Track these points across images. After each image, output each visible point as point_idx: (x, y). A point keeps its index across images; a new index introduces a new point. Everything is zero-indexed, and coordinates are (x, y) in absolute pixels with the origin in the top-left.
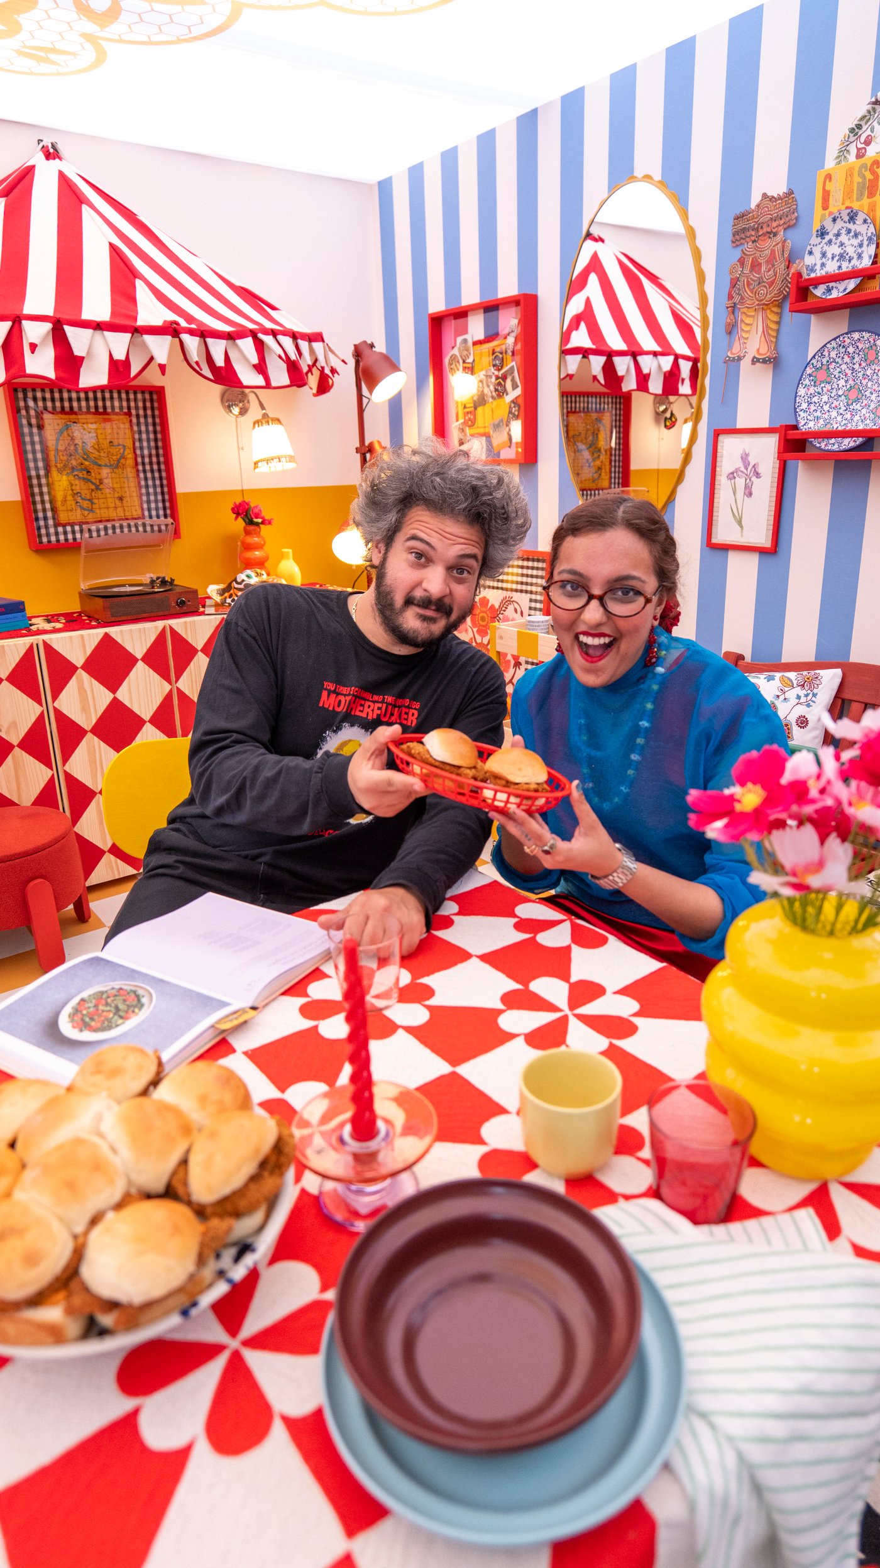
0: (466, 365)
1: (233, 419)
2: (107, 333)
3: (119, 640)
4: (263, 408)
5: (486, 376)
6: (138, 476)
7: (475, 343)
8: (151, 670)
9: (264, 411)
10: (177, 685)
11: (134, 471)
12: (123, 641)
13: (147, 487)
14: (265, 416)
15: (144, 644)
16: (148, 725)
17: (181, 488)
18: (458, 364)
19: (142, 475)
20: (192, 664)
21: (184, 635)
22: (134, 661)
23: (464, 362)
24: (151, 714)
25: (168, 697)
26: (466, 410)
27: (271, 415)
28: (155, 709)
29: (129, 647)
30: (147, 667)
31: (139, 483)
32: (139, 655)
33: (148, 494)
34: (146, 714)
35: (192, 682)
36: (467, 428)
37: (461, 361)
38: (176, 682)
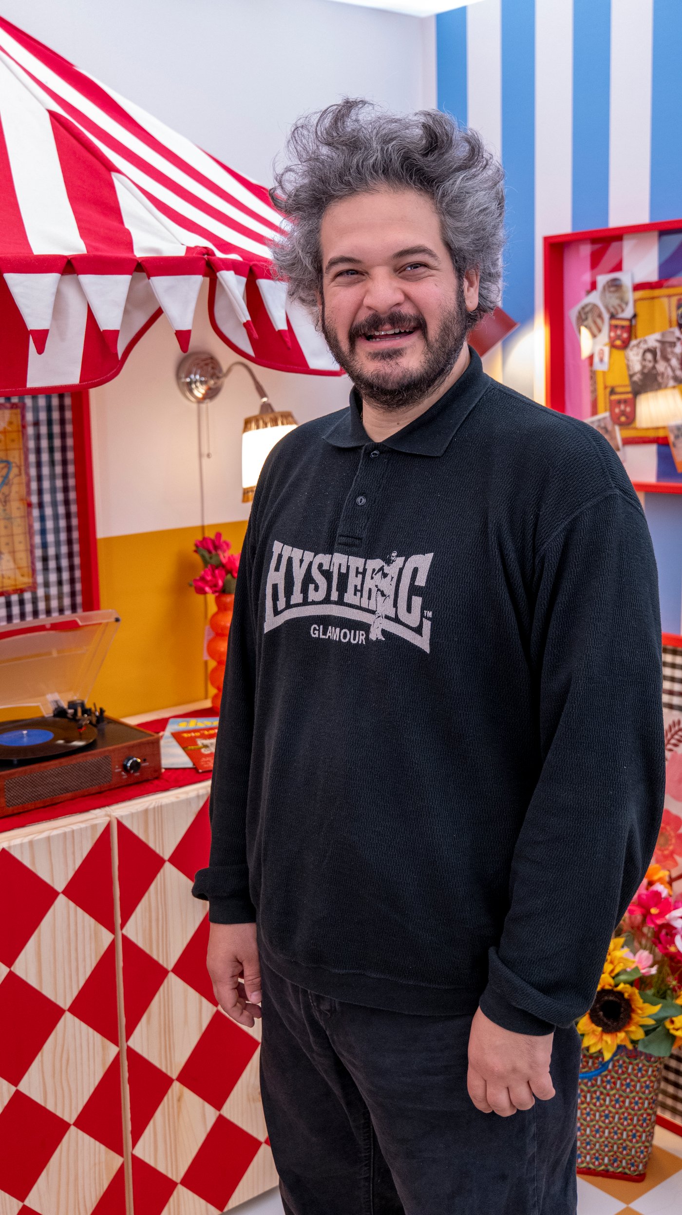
0: (614, 322)
1: (194, 406)
2: (86, 279)
3: (27, 862)
4: (262, 393)
5: (662, 342)
6: (29, 514)
7: (638, 287)
8: (80, 911)
9: (265, 399)
10: (124, 931)
11: (23, 507)
12: (33, 863)
13: (43, 532)
14: (266, 408)
15: (70, 862)
16: (68, 1016)
17: (102, 532)
18: (599, 321)
19: (36, 512)
20: (152, 887)
21: (142, 837)
22: (50, 895)
23: (613, 317)
24: (75, 993)
25: (107, 958)
26: (615, 397)
27: (278, 408)
28: (82, 983)
29: (43, 874)
30: (72, 904)
31: (30, 527)
32: (60, 885)
33: (44, 546)
34: (64, 997)
35: (150, 921)
36: (617, 428)
37: (606, 316)
38: (123, 925)
